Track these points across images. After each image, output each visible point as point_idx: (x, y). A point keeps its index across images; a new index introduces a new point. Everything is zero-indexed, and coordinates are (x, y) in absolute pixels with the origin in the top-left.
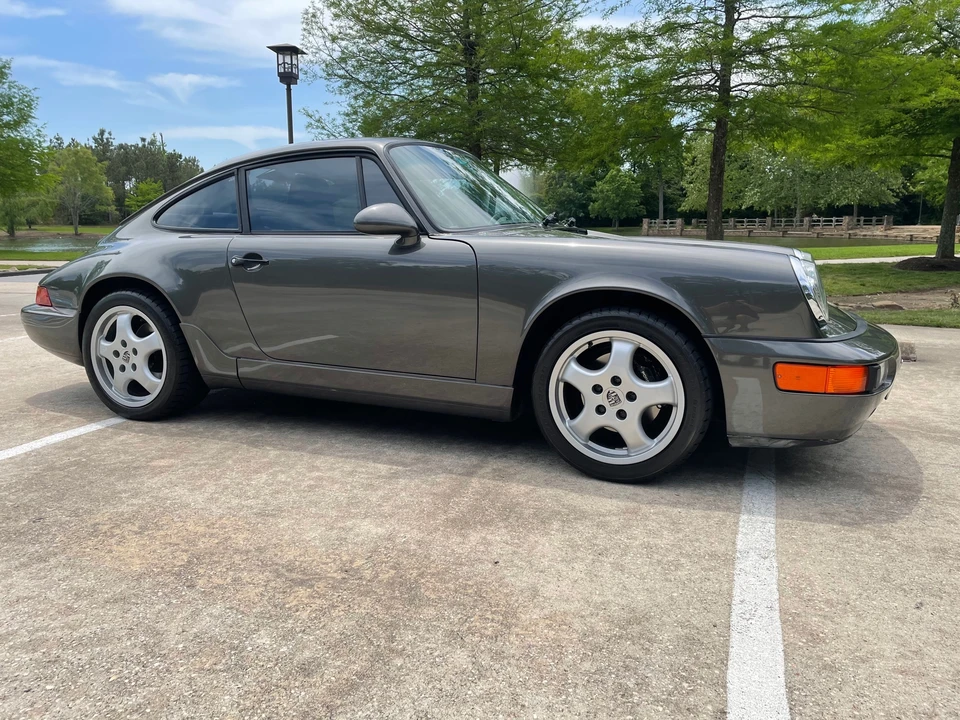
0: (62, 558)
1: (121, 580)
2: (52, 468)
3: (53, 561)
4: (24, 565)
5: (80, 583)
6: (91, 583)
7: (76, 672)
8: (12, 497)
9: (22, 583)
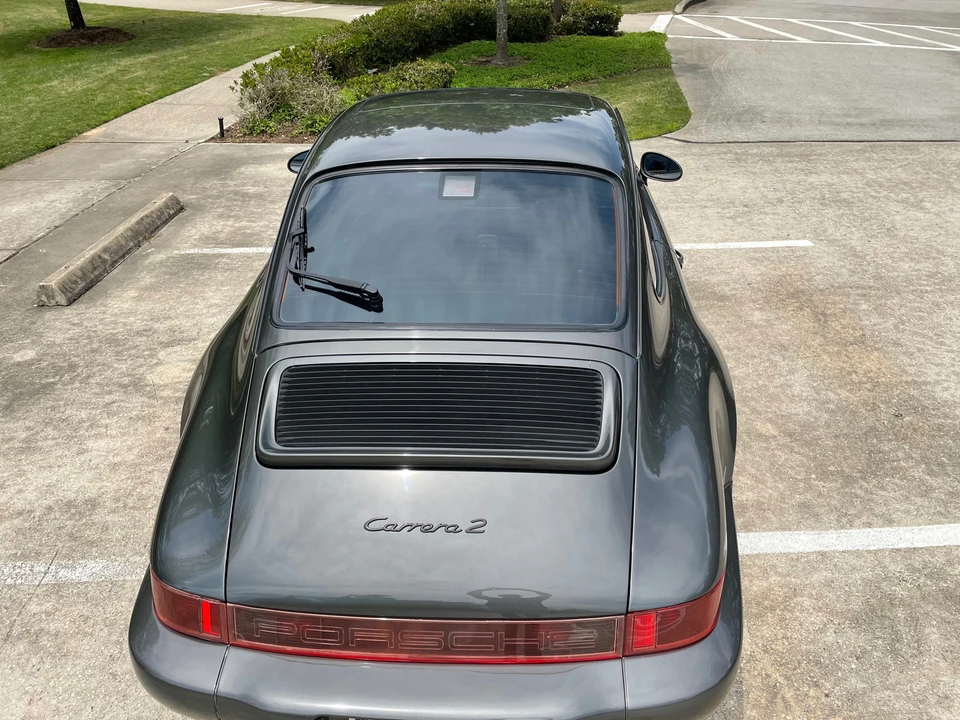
0: (904, 378)
1: (888, 353)
2: (849, 481)
3: (910, 379)
4: (925, 383)
5: (907, 360)
6: (902, 357)
7: (932, 329)
8: (900, 454)
9: (931, 373)
